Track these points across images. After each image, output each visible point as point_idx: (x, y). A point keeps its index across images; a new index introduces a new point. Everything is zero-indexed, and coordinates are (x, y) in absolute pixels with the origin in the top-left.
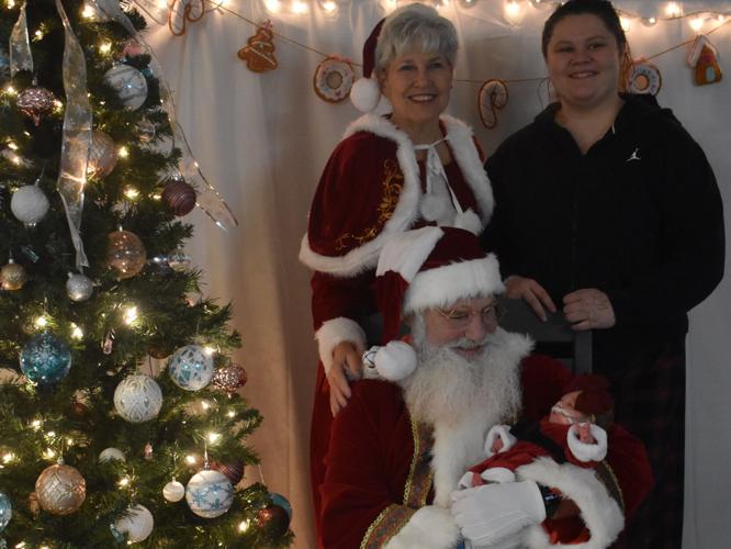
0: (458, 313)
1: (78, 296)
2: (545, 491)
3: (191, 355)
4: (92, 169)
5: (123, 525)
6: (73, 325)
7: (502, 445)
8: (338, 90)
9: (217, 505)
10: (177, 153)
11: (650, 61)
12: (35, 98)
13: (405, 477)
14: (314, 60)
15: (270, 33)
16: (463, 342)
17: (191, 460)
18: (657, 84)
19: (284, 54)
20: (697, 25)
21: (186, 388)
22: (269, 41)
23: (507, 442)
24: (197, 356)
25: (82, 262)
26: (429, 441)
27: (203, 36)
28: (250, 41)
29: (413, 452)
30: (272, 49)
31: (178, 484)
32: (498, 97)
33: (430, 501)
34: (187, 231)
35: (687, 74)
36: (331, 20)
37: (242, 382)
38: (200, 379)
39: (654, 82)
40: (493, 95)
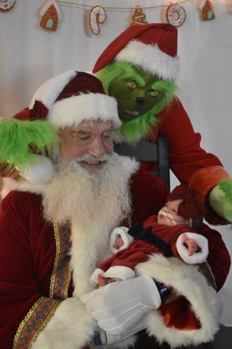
2: (160, 286)
7: (123, 244)
8: (6, 4)
11: (180, 5)
18: (184, 17)
23: (127, 240)
26: (67, 244)
29: (56, 252)
32: (101, 17)
33: (70, 294)
35: (197, 15)
39: (182, 16)
40: (98, 15)
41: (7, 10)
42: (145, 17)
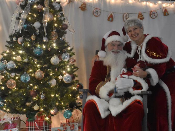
0: (113, 44)
1: (45, 41)
4: (49, 19)
5: (50, 82)
6: (44, 45)
9: (68, 80)
10: (64, 19)
11: (155, 11)
12: (40, 7)
13: (105, 77)
14: (93, 9)
15: (85, 4)
16: (114, 50)
17: (64, 72)
19: (88, 8)
20: (164, 5)
21: (64, 61)
22: (85, 5)
24: (66, 55)
25: (46, 34)
27: (73, 4)
28: (81, 5)
30: (86, 7)
31: (62, 76)
34: (66, 33)
35: (163, 14)
36: (97, 2)
37: (75, 61)
38: (67, 59)
39: (156, 15)
40: (126, 16)
41: (98, 16)
42: (142, 15)
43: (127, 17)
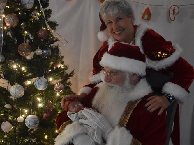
3: (38, 80)
24: (40, 81)
40: (174, 10)
43: (176, 11)
